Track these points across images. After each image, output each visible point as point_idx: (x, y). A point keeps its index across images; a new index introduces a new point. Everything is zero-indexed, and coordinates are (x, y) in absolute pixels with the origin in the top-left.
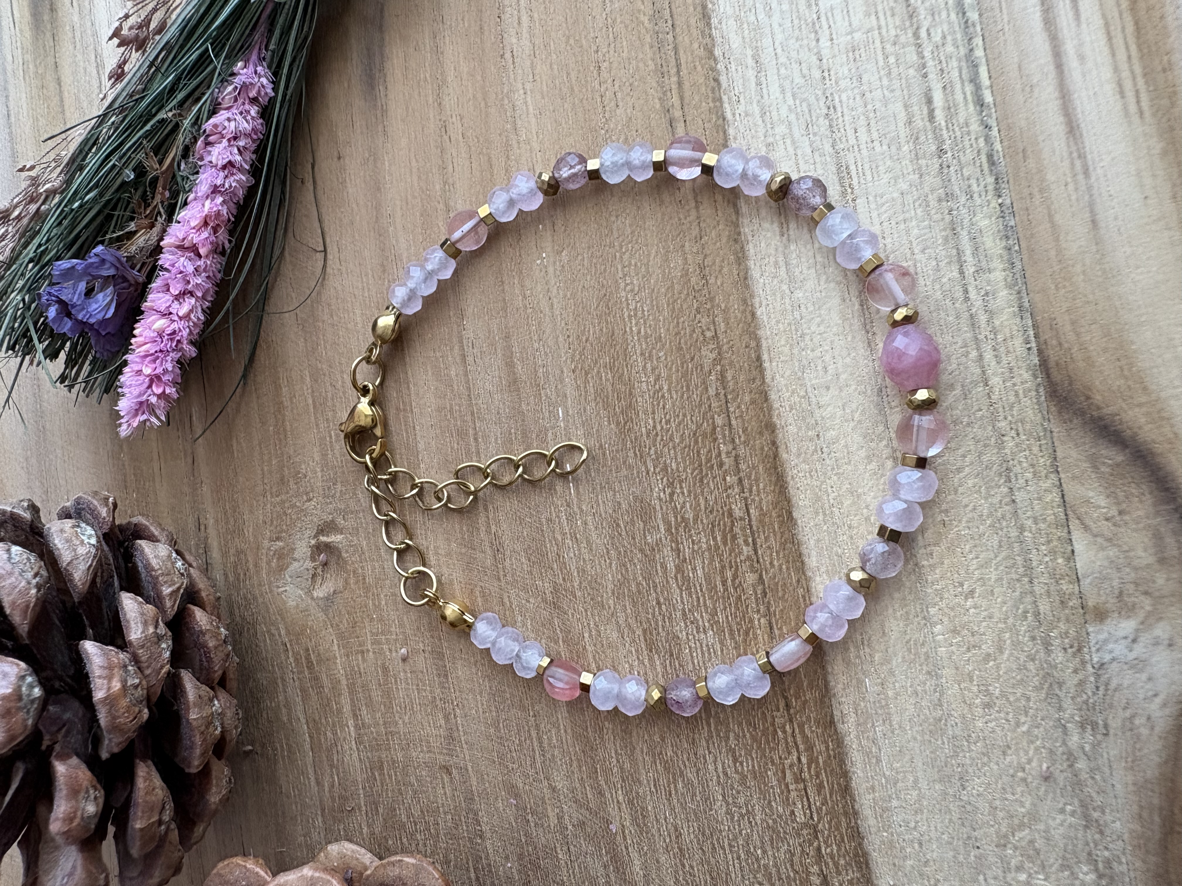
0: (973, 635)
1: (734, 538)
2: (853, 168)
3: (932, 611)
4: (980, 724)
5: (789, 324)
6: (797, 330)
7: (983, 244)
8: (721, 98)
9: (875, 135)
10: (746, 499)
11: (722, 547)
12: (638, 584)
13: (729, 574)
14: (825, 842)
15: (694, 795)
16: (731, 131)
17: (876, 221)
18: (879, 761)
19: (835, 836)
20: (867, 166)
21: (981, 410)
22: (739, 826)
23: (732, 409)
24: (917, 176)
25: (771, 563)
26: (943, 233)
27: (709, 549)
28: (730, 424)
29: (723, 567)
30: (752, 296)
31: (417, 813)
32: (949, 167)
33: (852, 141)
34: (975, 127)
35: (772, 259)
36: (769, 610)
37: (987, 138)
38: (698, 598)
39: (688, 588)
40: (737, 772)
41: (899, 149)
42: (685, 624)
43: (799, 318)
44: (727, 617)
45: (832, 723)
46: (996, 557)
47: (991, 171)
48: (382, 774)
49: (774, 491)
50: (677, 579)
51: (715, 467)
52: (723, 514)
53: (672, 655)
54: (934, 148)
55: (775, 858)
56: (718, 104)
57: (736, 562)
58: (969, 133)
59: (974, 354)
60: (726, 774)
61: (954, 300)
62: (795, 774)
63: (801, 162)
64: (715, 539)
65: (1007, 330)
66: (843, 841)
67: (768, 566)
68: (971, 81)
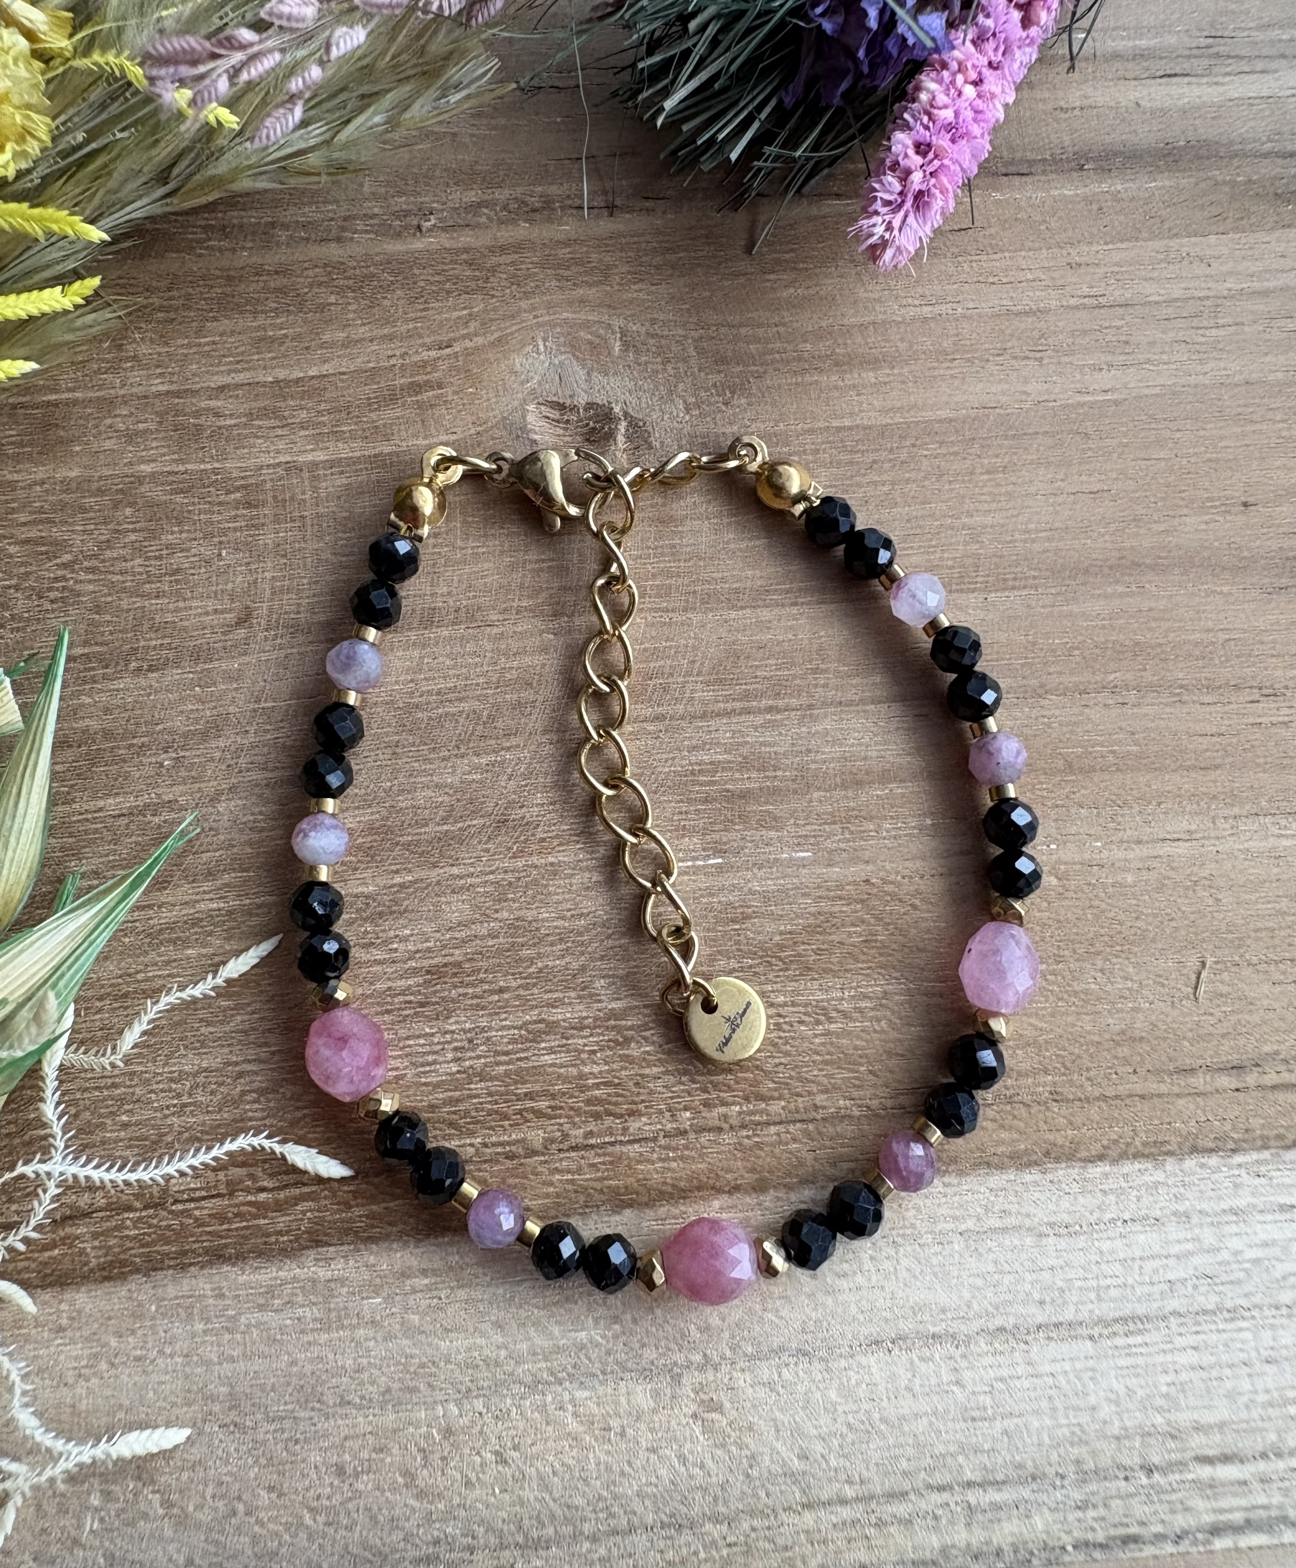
0: (443, 1459)
1: (597, 1116)
2: (1139, 1339)
3: (479, 1405)
4: (315, 1457)
5: (913, 1226)
6: (903, 1236)
7: (1009, 1518)
8: (1267, 1148)
9: (1184, 1376)
10: (655, 1140)
11: (583, 1096)
12: (531, 961)
13: (543, 1104)
14: (140, 1219)
15: (209, 1024)
16: (1213, 1161)
17: (1057, 1367)
18: (261, 1308)
19: (149, 1235)
20: (1140, 1361)
21: (768, 1495)
22: (162, 1091)
23: (791, 1128)
24: (1116, 1432)
25: (557, 1170)
26: (1030, 1463)
27: (581, 1076)
28: (768, 1124)
29: (553, 1096)
30: (961, 1173)
31: (176, 560)
32: (1126, 1479)
33: (1179, 1341)
34: (1181, 1522)
35: (1014, 1208)
36: (486, 1161)
37: (1160, 1538)
38: (507, 1053)
39: (524, 1040)
40: (243, 1093)
41: (1160, 1410)
42: (470, 1031)
43: (921, 1242)
44: (476, 1096)
45: (318, 1243)
46: (554, 1500)
47: (1114, 1538)
48: (237, 504)
49: (665, 1183)
50: (536, 1022)
51: (706, 1096)
52: (635, 1103)
53: (422, 1005)
54: (1156, 1459)
55: (115, 1142)
56: (1259, 1143)
57: (560, 1117)
58: (1173, 1512)
59: (849, 1492)
60: (240, 1075)
61: (930, 1470)
62: (241, 1181)
63: (1157, 1263)
64: (597, 1086)
65: (880, 1542)
66: (142, 1246)
67: (553, 1166)
68: (1248, 1522)
